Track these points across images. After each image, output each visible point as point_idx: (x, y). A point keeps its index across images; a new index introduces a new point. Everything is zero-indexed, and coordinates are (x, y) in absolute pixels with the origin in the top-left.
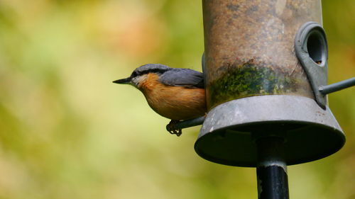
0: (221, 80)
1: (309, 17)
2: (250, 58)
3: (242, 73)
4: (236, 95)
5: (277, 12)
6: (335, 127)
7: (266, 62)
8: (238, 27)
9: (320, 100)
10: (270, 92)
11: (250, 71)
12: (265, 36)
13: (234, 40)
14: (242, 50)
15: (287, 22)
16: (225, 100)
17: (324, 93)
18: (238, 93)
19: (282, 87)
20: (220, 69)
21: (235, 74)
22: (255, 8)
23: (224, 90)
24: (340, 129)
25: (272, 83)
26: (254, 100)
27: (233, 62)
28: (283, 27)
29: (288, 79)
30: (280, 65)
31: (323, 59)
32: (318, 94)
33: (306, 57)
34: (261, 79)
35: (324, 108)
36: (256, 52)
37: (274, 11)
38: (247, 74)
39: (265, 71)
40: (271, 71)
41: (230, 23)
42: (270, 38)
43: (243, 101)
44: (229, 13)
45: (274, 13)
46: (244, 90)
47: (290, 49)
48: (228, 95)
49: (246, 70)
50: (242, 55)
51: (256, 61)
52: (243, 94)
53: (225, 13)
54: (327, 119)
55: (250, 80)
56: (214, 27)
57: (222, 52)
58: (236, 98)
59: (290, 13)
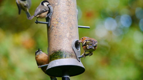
0: (53, 54)
1: (76, 38)
2: (60, 49)
3: (58, 53)
4: (56, 58)
5: (67, 36)
6: (82, 67)
7: (64, 50)
8: (57, 41)
9: (79, 60)
10: (65, 57)
11: (60, 52)
12: (64, 43)
13: (56, 44)
14: (58, 47)
15: (69, 39)
16: (53, 60)
17: (79, 58)
18: (57, 58)
19: (68, 56)
20: (52, 52)
21: (56, 53)
22: (61, 36)
23: (53, 57)
24: (84, 67)
25: (66, 55)
26: (61, 59)
27: (56, 50)
28: (69, 40)
29: (70, 54)
30: (68, 50)
31: (79, 49)
32: (78, 58)
33: (75, 48)
34: (63, 54)
35: (80, 62)
36: (61, 47)
37: (66, 36)
38: (59, 53)
39: (64, 52)
40: (66, 52)
41: (55, 39)
42: (65, 43)
43: (58, 60)
44: (54, 37)
45: (66, 37)
46: (59, 57)
47: (71, 46)
48: (54, 58)
49: (59, 52)
50: (58, 48)
51: (62, 50)
52: (58, 58)
53: (53, 37)
54: (80, 64)
55: (60, 54)
56: (51, 41)
57: (53, 47)
58: (56, 59)
59: (70, 37)
